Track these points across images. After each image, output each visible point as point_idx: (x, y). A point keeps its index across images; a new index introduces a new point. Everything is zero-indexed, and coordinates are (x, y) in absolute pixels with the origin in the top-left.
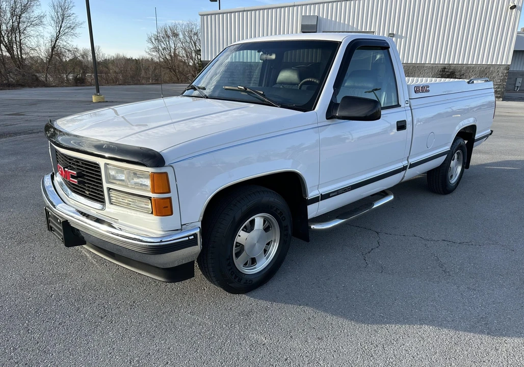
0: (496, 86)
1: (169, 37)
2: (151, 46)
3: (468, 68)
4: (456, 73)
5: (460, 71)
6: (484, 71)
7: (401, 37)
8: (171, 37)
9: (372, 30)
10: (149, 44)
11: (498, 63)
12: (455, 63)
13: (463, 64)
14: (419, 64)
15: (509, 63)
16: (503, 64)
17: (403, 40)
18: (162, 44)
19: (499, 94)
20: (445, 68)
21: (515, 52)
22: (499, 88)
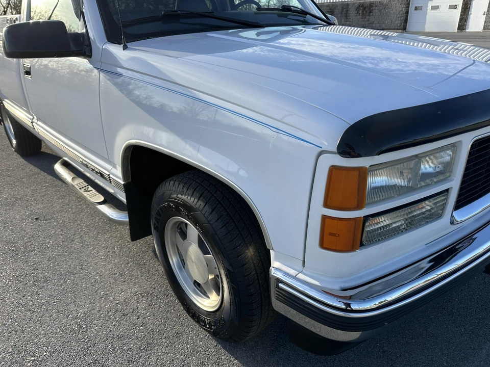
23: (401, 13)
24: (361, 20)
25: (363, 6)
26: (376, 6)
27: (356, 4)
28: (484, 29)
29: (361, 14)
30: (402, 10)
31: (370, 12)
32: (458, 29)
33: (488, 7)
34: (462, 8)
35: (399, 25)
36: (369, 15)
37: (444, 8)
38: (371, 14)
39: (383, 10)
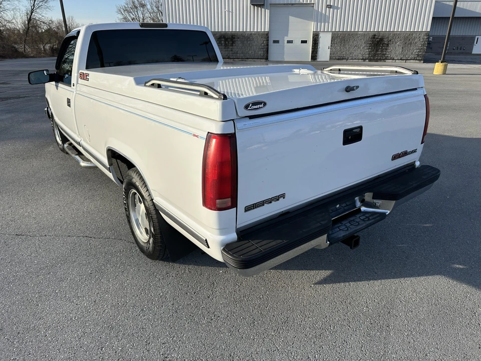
0: (418, 50)
1: (136, 8)
2: (121, 17)
3: (394, 35)
4: (384, 40)
5: (388, 38)
6: (407, 37)
7: (337, 8)
8: (139, 8)
9: (312, 2)
10: (119, 15)
11: (420, 30)
12: (383, 30)
13: (390, 31)
14: (353, 32)
15: (429, 30)
16: (424, 30)
17: (339, 11)
18: (131, 14)
19: (420, 57)
20: (375, 35)
21: (434, 18)
22: (420, 52)
23: (263, 45)
24: (224, 50)
25: (224, 37)
26: (238, 38)
27: (217, 35)
28: (330, 59)
29: (223, 45)
30: (263, 43)
31: (233, 43)
32: (311, 59)
33: (331, 43)
34: (313, 43)
35: (262, 55)
36: (232, 46)
37: (297, 42)
38: (234, 45)
39: (245, 42)
